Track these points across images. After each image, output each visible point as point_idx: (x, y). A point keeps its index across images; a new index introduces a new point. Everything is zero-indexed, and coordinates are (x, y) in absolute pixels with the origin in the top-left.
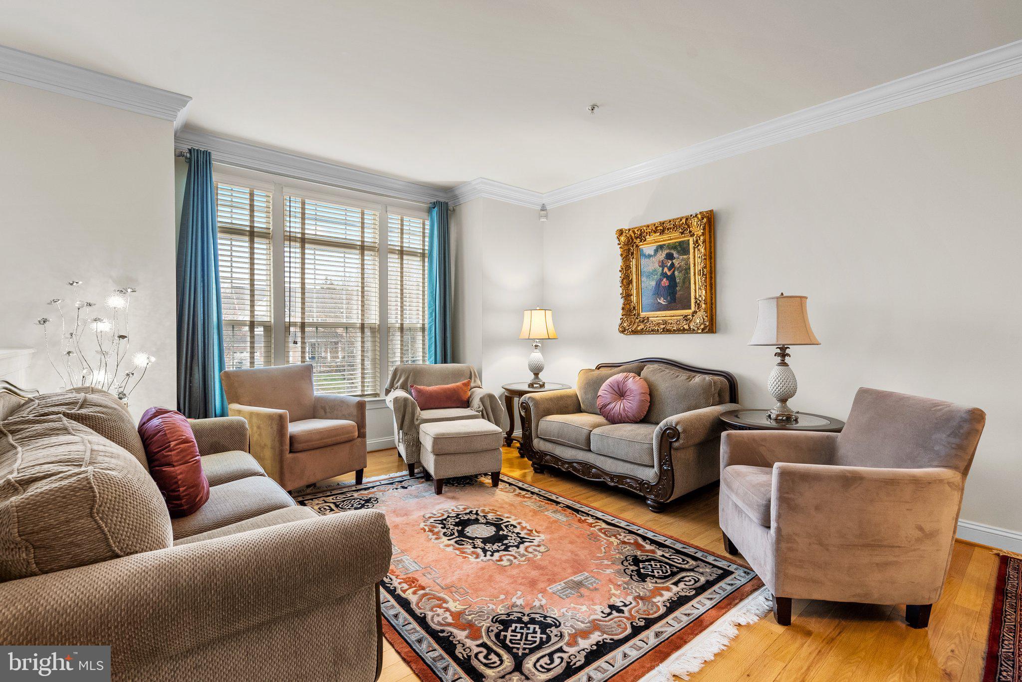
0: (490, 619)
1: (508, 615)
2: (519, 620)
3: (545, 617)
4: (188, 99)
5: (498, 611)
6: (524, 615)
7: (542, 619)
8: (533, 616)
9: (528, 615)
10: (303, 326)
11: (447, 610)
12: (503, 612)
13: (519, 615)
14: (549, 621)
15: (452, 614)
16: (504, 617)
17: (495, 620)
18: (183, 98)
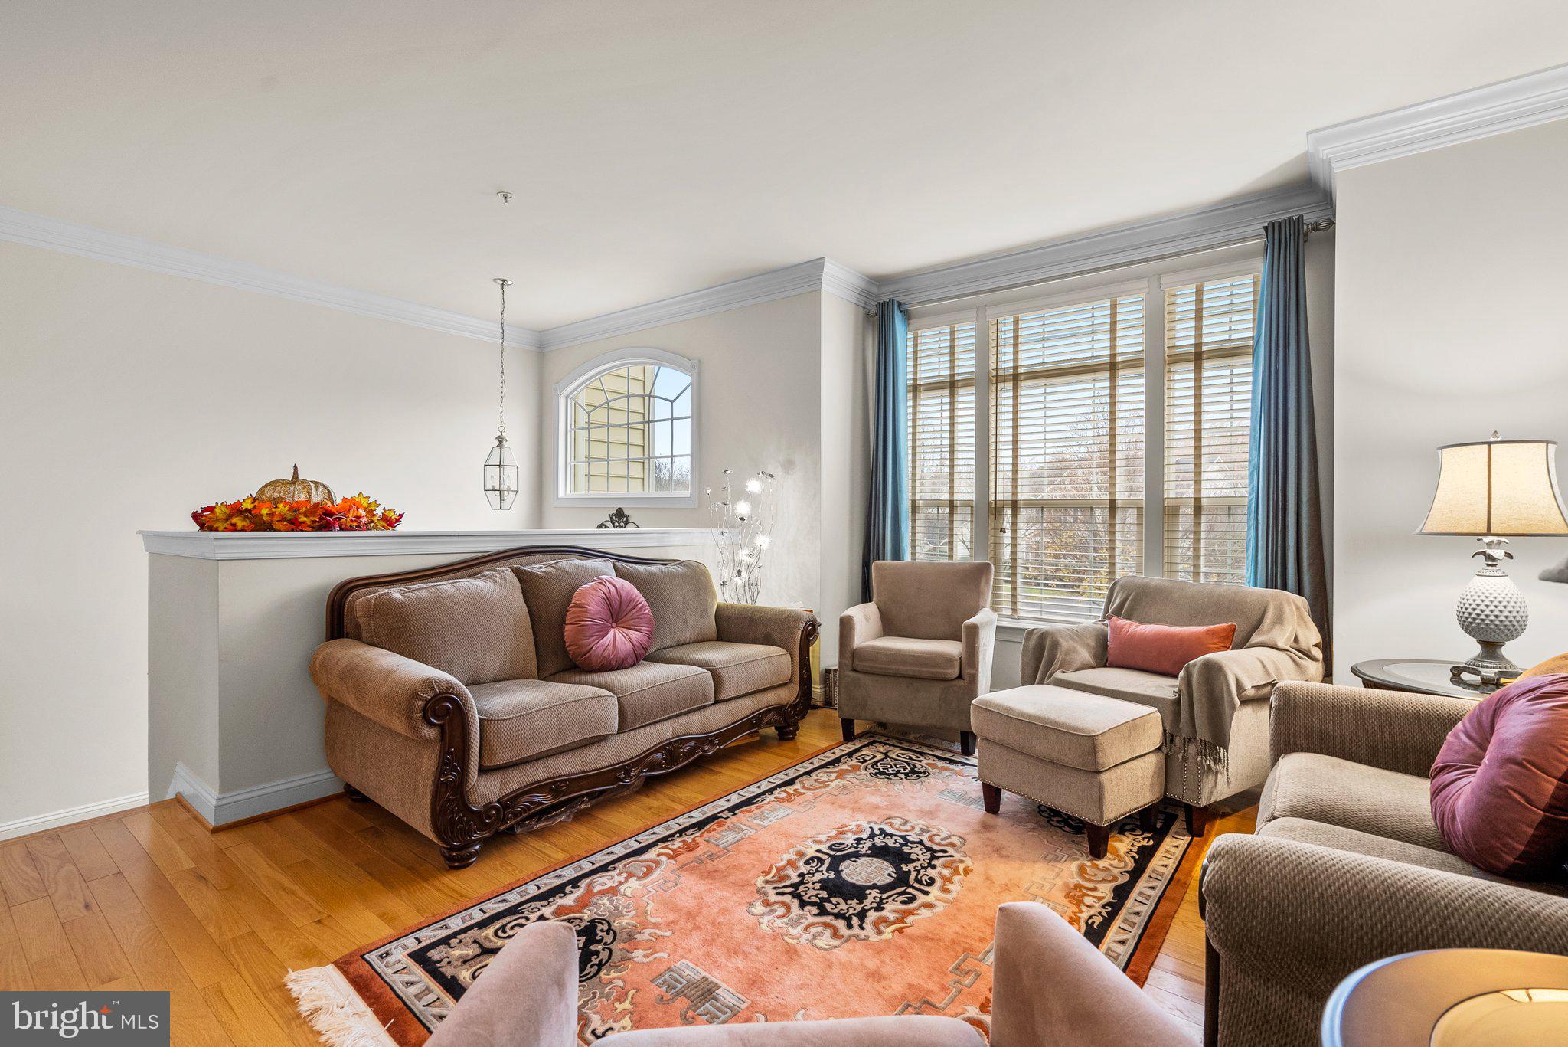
0: (599, 917)
4: (820, 261)
10: (1014, 505)
11: (622, 882)
18: (818, 262)
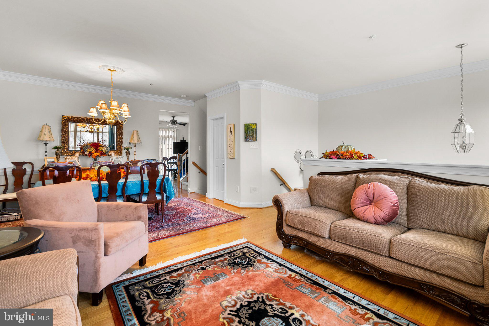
0: (254, 265)
1: (247, 266)
2: (243, 265)
3: (233, 266)
5: (251, 268)
6: (241, 267)
7: (234, 265)
8: (238, 266)
9: (240, 266)
11: (272, 268)
12: (250, 268)
13: (243, 267)
14: (232, 265)
15: (270, 267)
16: (249, 266)
17: (252, 265)
